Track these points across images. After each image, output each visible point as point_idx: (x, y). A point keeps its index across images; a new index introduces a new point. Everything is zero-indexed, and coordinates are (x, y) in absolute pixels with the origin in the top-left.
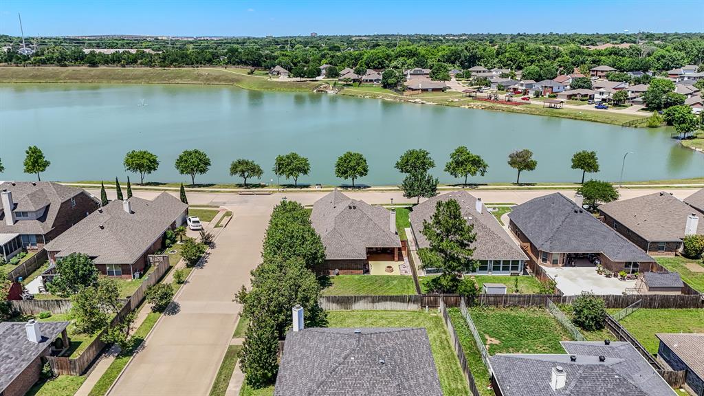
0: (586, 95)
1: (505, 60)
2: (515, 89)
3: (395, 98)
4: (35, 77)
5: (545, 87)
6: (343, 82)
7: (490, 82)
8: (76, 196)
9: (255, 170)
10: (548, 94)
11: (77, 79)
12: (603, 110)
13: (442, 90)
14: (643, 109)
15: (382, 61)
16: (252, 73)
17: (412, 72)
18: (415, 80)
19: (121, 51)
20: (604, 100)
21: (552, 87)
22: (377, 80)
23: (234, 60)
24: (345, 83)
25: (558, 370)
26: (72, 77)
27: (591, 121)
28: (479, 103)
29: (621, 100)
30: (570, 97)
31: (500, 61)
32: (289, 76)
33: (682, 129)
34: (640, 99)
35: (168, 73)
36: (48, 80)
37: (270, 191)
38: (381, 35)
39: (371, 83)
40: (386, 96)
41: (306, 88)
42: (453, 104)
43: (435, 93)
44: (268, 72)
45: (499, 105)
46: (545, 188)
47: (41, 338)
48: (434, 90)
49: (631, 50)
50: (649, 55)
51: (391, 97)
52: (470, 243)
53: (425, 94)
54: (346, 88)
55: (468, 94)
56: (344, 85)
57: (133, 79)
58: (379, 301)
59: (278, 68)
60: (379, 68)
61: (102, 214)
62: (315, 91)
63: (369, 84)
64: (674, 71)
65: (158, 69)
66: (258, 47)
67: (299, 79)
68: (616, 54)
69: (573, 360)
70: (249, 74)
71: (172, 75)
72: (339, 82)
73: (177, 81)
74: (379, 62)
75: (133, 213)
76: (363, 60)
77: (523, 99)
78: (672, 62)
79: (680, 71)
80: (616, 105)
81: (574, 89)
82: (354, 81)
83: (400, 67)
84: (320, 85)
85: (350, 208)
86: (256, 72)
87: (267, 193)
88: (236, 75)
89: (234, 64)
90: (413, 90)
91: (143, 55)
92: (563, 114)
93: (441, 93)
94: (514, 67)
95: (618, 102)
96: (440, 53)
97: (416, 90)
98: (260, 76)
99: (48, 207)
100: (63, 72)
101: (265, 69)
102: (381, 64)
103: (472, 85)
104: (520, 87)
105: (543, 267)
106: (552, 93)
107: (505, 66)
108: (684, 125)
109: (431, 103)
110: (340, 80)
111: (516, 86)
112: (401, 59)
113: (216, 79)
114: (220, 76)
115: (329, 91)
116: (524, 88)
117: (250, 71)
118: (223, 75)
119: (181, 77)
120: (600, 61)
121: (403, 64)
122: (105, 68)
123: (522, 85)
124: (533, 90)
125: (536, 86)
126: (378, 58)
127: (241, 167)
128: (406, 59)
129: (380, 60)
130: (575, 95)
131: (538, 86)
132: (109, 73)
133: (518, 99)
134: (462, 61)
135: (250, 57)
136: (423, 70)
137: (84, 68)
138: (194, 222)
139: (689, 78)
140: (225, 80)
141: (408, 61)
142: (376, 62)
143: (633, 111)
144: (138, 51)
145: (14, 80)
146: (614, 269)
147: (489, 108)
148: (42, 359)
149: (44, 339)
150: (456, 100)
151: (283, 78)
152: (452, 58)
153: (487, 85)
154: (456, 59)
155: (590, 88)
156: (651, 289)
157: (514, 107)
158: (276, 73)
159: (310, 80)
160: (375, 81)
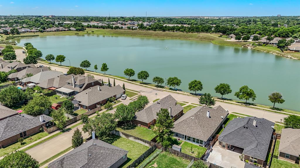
4: (145, 34)
8: (94, 82)
11: (157, 36)
15: (288, 33)
17: (297, 41)
18: (296, 45)
19: (176, 25)
24: (259, 44)
26: (156, 35)
35: (187, 35)
36: (148, 36)
39: (272, 45)
41: (239, 45)
43: (297, 53)
47: (43, 121)
54: (257, 47)
57: (175, 37)
58: (136, 139)
59: (232, 35)
62: (243, 47)
63: (270, 45)
65: (185, 33)
67: (238, 41)
70: (219, 37)
71: (189, 36)
72: (256, 43)
73: (190, 38)
74: (286, 34)
82: (264, 43)
84: (247, 44)
86: (223, 36)
87: (162, 90)
90: (291, 50)
91: (183, 27)
98: (224, 38)
99: (84, 84)
100: (154, 33)
101: (227, 35)
102: (287, 35)
113: (205, 38)
114: (207, 37)
117: (220, 35)
118: (208, 37)
119: (192, 37)
122: (168, 32)
129: (286, 33)
132: (168, 34)
137: (161, 32)
140: (208, 39)
142: (284, 34)
144: (181, 26)
145: (139, 35)
148: (41, 126)
149: (44, 121)
151: (233, 40)
158: (230, 37)
159: (243, 42)
160: (275, 44)
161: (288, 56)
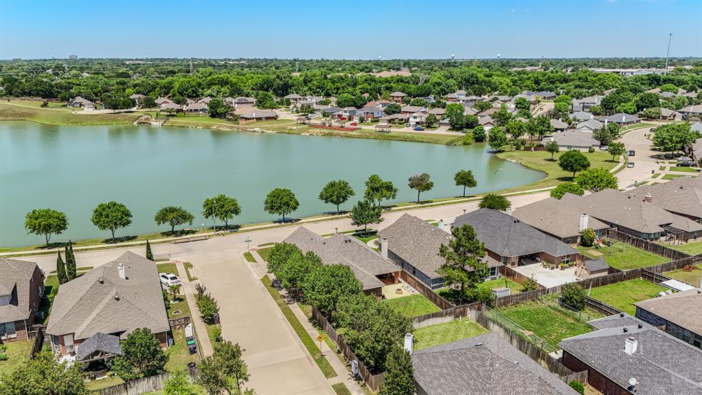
0: (402, 120)
1: (314, 87)
2: (339, 116)
3: (232, 128)
5: (367, 113)
6: (166, 113)
7: (314, 110)
9: (185, 217)
10: (370, 119)
12: (420, 132)
13: (275, 118)
14: (450, 129)
16: (45, 105)
17: (236, 101)
18: (246, 110)
20: (418, 123)
21: (373, 113)
22: (203, 110)
23: (16, 92)
24: (168, 114)
25: (630, 339)
27: (418, 141)
28: (318, 130)
29: (432, 123)
30: (390, 121)
31: (310, 89)
32: (96, 108)
33: (496, 145)
34: (447, 121)
37: (205, 236)
38: (156, 59)
39: (197, 113)
40: (221, 126)
41: (123, 120)
42: (294, 132)
43: (269, 121)
44: (66, 104)
45: (336, 132)
46: (443, 204)
48: (267, 118)
49: (413, 78)
50: (426, 82)
51: (227, 127)
52: (481, 258)
53: (260, 123)
54: (171, 119)
55: (302, 122)
56: (168, 116)
59: (79, 99)
60: (194, 97)
61: (104, 285)
62: (135, 123)
63: (194, 113)
64: (449, 96)
66: (24, 73)
67: (112, 111)
68: (402, 81)
69: (625, 331)
70: (42, 107)
72: (161, 113)
74: (192, 91)
75: (127, 278)
76: (176, 89)
77: (352, 124)
78: (447, 88)
79: (455, 95)
80: (428, 127)
81: (390, 114)
82: (178, 111)
83: (215, 95)
84: (140, 117)
85: (346, 241)
86: (50, 104)
87: (204, 238)
88: (26, 108)
89: (17, 96)
90: (246, 119)
92: (395, 137)
93: (274, 121)
94: (323, 94)
95: (430, 124)
96: (250, 81)
97: (251, 119)
98: (55, 108)
99: (15, 287)
101: (62, 101)
103: (298, 113)
104: (344, 114)
105: (513, 269)
106: (374, 118)
107: (315, 93)
108: (496, 142)
109: (271, 131)
110: (162, 111)
111: (340, 113)
112: (215, 88)
114: (5, 110)
115: (152, 123)
116: (348, 114)
117: (42, 103)
118: (9, 109)
120: (391, 87)
121: (218, 92)
123: (345, 112)
124: (357, 116)
125: (359, 112)
126: (192, 87)
127: (171, 216)
128: (220, 87)
129: (194, 89)
130: (393, 120)
131: (361, 112)
133: (348, 124)
134: (275, 89)
135: (39, 88)
136: (247, 99)
138: (172, 278)
139: (463, 101)
140: (12, 115)
141: (222, 89)
142: (190, 90)
143: (443, 131)
146: (556, 262)
147: (328, 134)
150: (295, 128)
151: (88, 110)
152: (265, 86)
153: (312, 112)
154: (268, 87)
155: (400, 112)
156: (592, 273)
157: (350, 133)
158: (78, 105)
159: (125, 112)
160: (201, 110)
161: (255, 129)
